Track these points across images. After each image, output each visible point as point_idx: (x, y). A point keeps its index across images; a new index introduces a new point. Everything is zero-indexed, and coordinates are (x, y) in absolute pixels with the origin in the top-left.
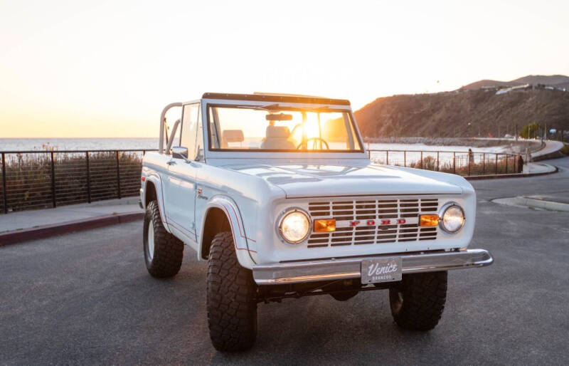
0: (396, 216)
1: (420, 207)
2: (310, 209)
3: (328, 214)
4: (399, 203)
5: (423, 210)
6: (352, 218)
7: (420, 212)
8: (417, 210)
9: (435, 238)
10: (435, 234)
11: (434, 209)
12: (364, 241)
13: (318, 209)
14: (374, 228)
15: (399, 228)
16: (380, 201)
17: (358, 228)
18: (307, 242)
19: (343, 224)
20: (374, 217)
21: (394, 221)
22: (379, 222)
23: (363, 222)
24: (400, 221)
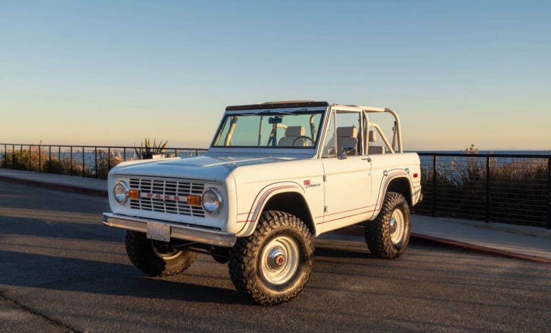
0: (174, 194)
1: (191, 189)
2: (131, 183)
3: (138, 187)
4: (177, 184)
5: (193, 192)
6: (149, 192)
7: (191, 193)
8: (189, 191)
9: (203, 216)
10: (203, 213)
11: (201, 192)
12: (159, 209)
13: (134, 183)
14: (162, 200)
15: (177, 204)
16: (166, 182)
17: (154, 199)
18: (130, 205)
19: (144, 195)
20: (162, 193)
21: (172, 198)
22: (163, 196)
23: (154, 196)
24: (175, 198)
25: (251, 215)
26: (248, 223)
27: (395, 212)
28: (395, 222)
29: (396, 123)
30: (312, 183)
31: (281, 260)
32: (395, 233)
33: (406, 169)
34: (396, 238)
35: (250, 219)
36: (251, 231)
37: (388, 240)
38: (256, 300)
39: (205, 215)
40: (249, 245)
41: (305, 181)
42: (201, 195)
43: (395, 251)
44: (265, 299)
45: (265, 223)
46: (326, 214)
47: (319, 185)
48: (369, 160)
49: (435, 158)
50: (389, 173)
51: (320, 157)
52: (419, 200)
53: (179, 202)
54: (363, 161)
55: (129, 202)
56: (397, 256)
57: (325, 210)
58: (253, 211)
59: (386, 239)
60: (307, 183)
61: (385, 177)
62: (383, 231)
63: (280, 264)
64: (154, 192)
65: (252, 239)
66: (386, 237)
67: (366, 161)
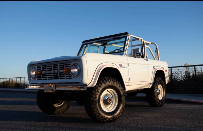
1: (65, 66)
4: (59, 65)
7: (65, 68)
9: (71, 78)
10: (71, 76)
11: (70, 66)
12: (50, 78)
13: (39, 68)
14: (52, 74)
15: (59, 74)
16: (54, 65)
17: (48, 74)
18: (37, 78)
19: (43, 72)
20: (51, 70)
21: (56, 71)
22: (52, 72)
23: (48, 72)
24: (57, 71)
25: (95, 76)
26: (93, 80)
27: (159, 86)
28: (159, 90)
29: (156, 48)
30: (122, 66)
31: (110, 100)
32: (160, 95)
33: (162, 68)
34: (160, 97)
35: (94, 78)
36: (94, 84)
37: (157, 98)
38: (98, 120)
39: (72, 77)
40: (94, 92)
41: (119, 65)
42: (70, 68)
43: (160, 103)
44: (103, 119)
45: (101, 81)
46: (130, 81)
47: (126, 67)
48: (147, 60)
49: (171, 69)
50: (156, 68)
51: (126, 55)
52: (168, 82)
53: (59, 73)
54: (145, 60)
55: (37, 77)
56: (161, 106)
57: (129, 79)
58: (95, 74)
59: (156, 97)
60: (120, 65)
61: (154, 69)
62: (155, 93)
63: (109, 102)
64: (47, 70)
65: (95, 89)
66: (156, 96)
67: (146, 61)
